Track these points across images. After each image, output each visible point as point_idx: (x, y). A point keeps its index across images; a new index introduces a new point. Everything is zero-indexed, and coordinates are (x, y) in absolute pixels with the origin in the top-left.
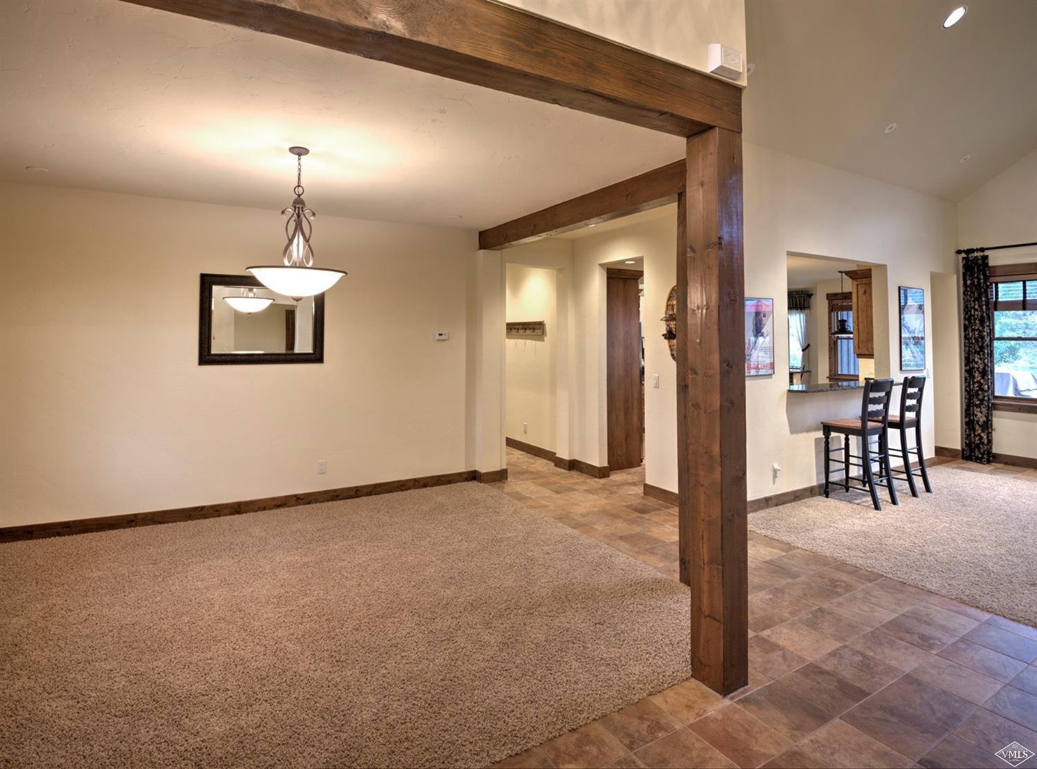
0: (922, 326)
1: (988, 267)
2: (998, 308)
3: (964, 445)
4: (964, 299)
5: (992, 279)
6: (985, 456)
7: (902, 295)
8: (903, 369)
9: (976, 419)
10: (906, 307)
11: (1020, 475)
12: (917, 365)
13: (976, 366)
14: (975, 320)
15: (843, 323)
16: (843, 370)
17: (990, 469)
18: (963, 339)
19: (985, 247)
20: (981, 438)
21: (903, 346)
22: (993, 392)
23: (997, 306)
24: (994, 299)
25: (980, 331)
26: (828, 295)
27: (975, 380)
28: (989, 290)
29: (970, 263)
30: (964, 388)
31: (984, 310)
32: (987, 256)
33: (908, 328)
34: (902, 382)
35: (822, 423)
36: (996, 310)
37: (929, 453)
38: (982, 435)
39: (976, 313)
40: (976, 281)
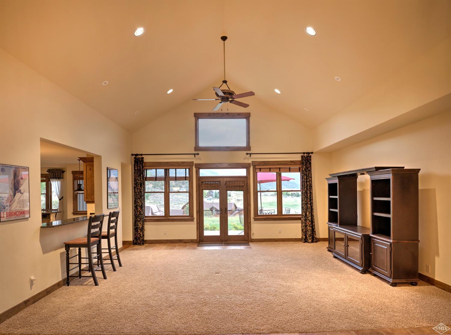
0: (117, 187)
1: (143, 162)
2: (147, 180)
3: (134, 238)
4: (134, 175)
5: (145, 168)
6: (142, 242)
7: (108, 173)
8: (109, 208)
9: (138, 227)
10: (110, 178)
11: (154, 248)
12: (115, 206)
13: (139, 204)
14: (138, 184)
15: (80, 185)
16: (80, 209)
17: (144, 247)
18: (133, 192)
19: (143, 154)
20: (140, 234)
21: (109, 197)
22: (145, 215)
23: (146, 179)
24: (145, 176)
25: (140, 189)
26: (72, 171)
27: (138, 210)
28: (144, 172)
29: (137, 160)
30: (134, 214)
31: (142, 180)
32: (143, 158)
33: (111, 188)
34: (109, 214)
35: (64, 243)
36: (146, 180)
37: (120, 246)
38: (141, 233)
39: (139, 181)
40: (139, 168)
